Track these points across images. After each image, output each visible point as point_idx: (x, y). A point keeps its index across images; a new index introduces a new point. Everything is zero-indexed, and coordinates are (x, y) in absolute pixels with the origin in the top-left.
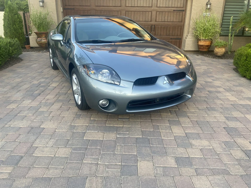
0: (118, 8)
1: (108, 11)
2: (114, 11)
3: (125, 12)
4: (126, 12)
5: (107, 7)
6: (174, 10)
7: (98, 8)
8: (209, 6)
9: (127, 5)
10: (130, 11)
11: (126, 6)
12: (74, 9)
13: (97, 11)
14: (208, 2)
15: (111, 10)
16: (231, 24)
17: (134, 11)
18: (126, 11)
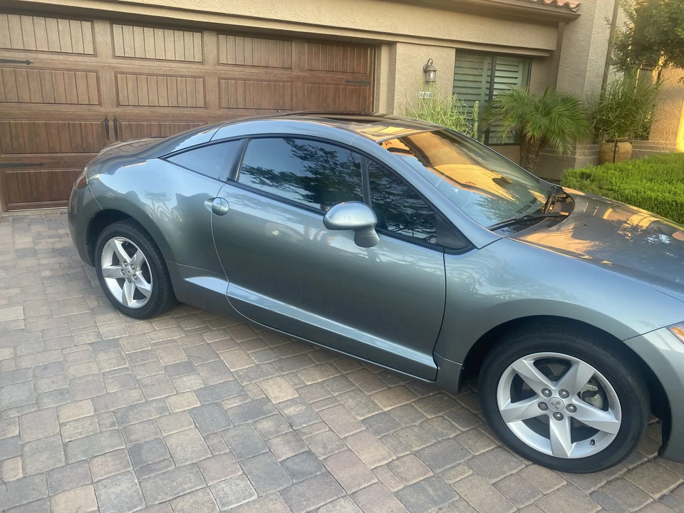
0: (195, 66)
1: (160, 75)
2: (181, 76)
3: (217, 80)
4: (219, 82)
5: (157, 63)
6: (347, 81)
7: (124, 65)
8: (432, 75)
9: (222, 60)
10: (231, 79)
11: (219, 64)
12: (28, 62)
13: (122, 73)
14: (427, 66)
15: (171, 73)
16: (476, 119)
17: (245, 80)
18: (219, 79)
